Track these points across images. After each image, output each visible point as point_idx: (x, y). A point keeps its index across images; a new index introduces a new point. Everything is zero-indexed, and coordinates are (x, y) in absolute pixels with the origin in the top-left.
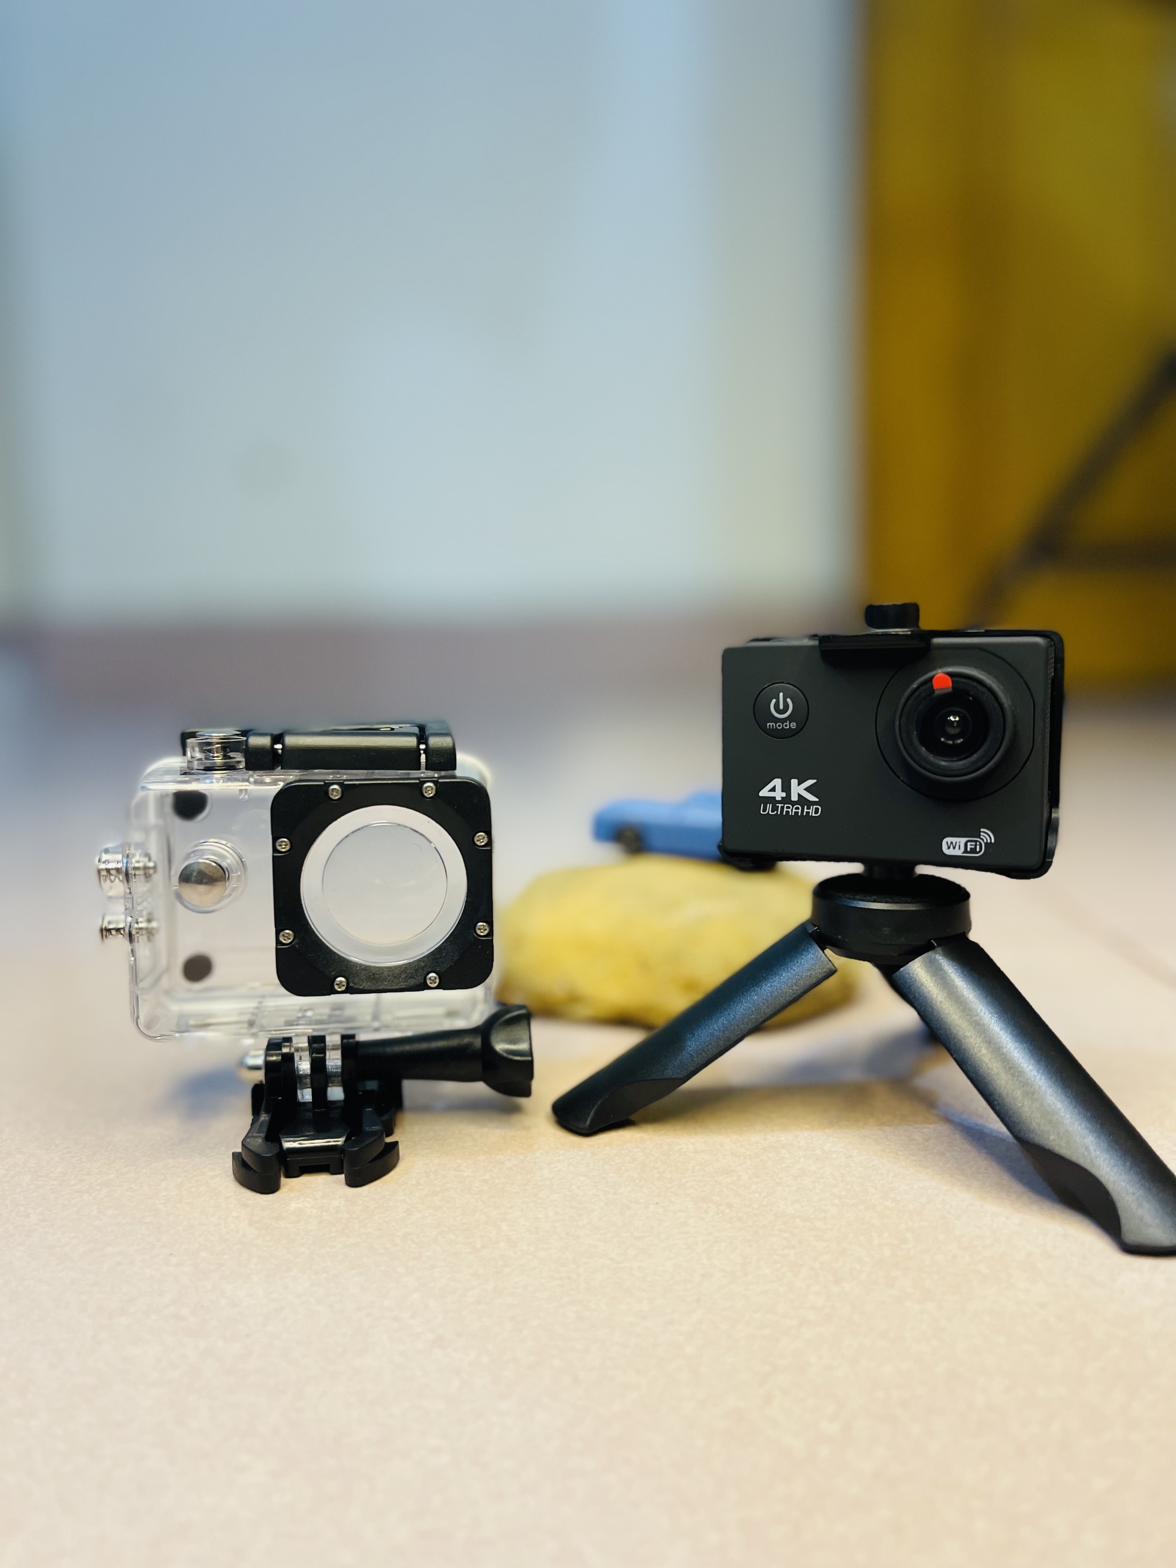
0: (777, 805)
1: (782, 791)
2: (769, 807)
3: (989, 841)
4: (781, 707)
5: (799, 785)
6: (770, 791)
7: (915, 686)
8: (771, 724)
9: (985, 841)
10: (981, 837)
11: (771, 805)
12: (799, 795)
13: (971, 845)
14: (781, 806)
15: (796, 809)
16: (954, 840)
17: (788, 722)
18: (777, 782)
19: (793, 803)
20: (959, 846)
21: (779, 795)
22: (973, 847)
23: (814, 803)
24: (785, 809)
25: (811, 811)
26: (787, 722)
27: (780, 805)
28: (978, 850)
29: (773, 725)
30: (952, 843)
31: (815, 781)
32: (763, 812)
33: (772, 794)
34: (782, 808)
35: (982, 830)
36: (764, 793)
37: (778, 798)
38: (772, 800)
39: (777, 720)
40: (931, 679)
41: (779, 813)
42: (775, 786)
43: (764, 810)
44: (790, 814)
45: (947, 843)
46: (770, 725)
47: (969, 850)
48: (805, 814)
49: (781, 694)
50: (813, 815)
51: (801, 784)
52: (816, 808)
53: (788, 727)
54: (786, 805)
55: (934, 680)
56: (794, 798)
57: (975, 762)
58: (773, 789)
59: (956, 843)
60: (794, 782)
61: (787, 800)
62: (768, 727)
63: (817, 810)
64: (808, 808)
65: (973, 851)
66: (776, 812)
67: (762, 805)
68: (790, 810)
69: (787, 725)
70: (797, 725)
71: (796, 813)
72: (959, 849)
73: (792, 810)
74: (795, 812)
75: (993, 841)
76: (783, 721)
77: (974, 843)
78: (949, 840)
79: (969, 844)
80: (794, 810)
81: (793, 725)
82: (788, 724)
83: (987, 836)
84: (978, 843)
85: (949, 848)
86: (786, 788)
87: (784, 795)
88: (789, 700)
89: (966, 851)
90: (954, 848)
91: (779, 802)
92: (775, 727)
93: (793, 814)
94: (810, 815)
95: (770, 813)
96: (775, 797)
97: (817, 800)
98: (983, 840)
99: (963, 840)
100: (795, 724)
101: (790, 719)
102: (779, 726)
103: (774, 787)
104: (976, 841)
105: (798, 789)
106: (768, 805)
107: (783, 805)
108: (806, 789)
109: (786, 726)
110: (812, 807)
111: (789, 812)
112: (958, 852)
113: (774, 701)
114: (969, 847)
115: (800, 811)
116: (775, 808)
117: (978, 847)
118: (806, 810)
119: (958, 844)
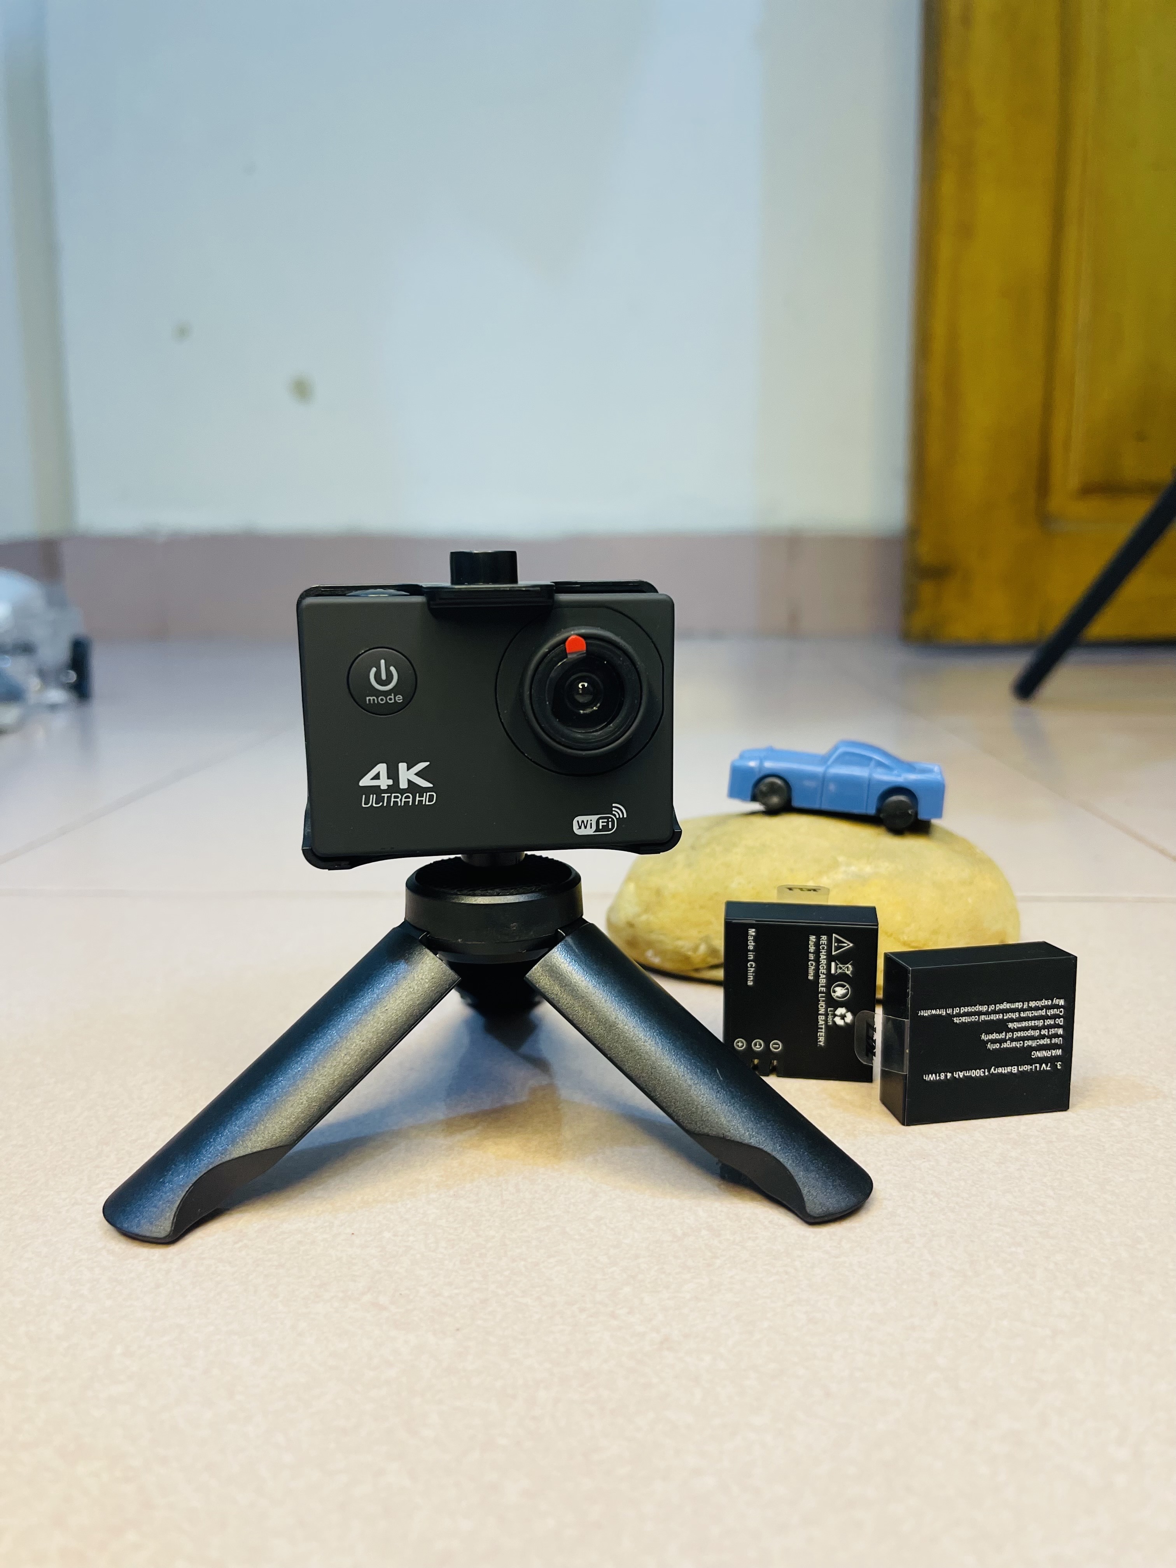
0: (383, 795)
1: (388, 778)
2: (373, 798)
3: (621, 816)
4: (384, 677)
7: (545, 649)
8: (371, 698)
9: (618, 817)
10: (614, 812)
11: (375, 796)
12: (409, 781)
13: (602, 822)
14: (388, 796)
15: (405, 798)
16: (585, 818)
17: (393, 694)
18: (382, 768)
19: (402, 792)
20: (591, 824)
21: (384, 783)
22: (605, 824)
23: (427, 790)
24: (393, 800)
25: (424, 799)
26: (391, 695)
27: (386, 795)
28: (610, 827)
29: (374, 700)
30: (583, 822)
31: (428, 763)
32: (365, 804)
33: (375, 783)
34: (389, 798)
35: (614, 805)
36: (366, 782)
37: (384, 787)
38: (376, 790)
39: (378, 693)
40: (564, 641)
41: (385, 805)
42: (379, 772)
43: (367, 803)
44: (399, 805)
45: (578, 821)
46: (369, 700)
47: (601, 827)
48: (417, 803)
49: (383, 662)
50: (427, 803)
51: (410, 769)
52: (429, 795)
53: (393, 701)
54: (393, 795)
55: (567, 643)
56: (403, 785)
57: (613, 732)
58: (377, 777)
59: (587, 821)
60: (402, 766)
61: (394, 788)
62: (368, 702)
63: (431, 797)
64: (421, 796)
65: (606, 828)
66: (381, 804)
67: (364, 796)
68: (398, 800)
69: (391, 699)
70: (403, 699)
71: (407, 803)
72: (591, 828)
73: (401, 800)
74: (405, 802)
75: (625, 816)
76: (386, 694)
77: (606, 820)
78: (580, 818)
79: (601, 821)
80: (403, 800)
81: (399, 699)
82: (392, 697)
83: (619, 811)
84: (610, 820)
85: (580, 828)
86: (393, 774)
87: (390, 782)
88: (392, 668)
89: (597, 830)
90: (586, 827)
91: (385, 791)
92: (376, 702)
93: (403, 804)
94: (424, 803)
95: (374, 805)
96: (379, 786)
97: (431, 785)
98: (615, 815)
99: (595, 818)
100: (401, 698)
101: (394, 691)
102: (382, 700)
103: (378, 774)
104: (608, 818)
105: (407, 775)
106: (371, 796)
107: (389, 795)
108: (417, 774)
109: (390, 699)
110: (425, 794)
111: (397, 802)
112: (590, 831)
113: (374, 670)
114: (601, 824)
115: (411, 800)
116: (379, 799)
117: (610, 823)
118: (417, 799)
119: (589, 822)
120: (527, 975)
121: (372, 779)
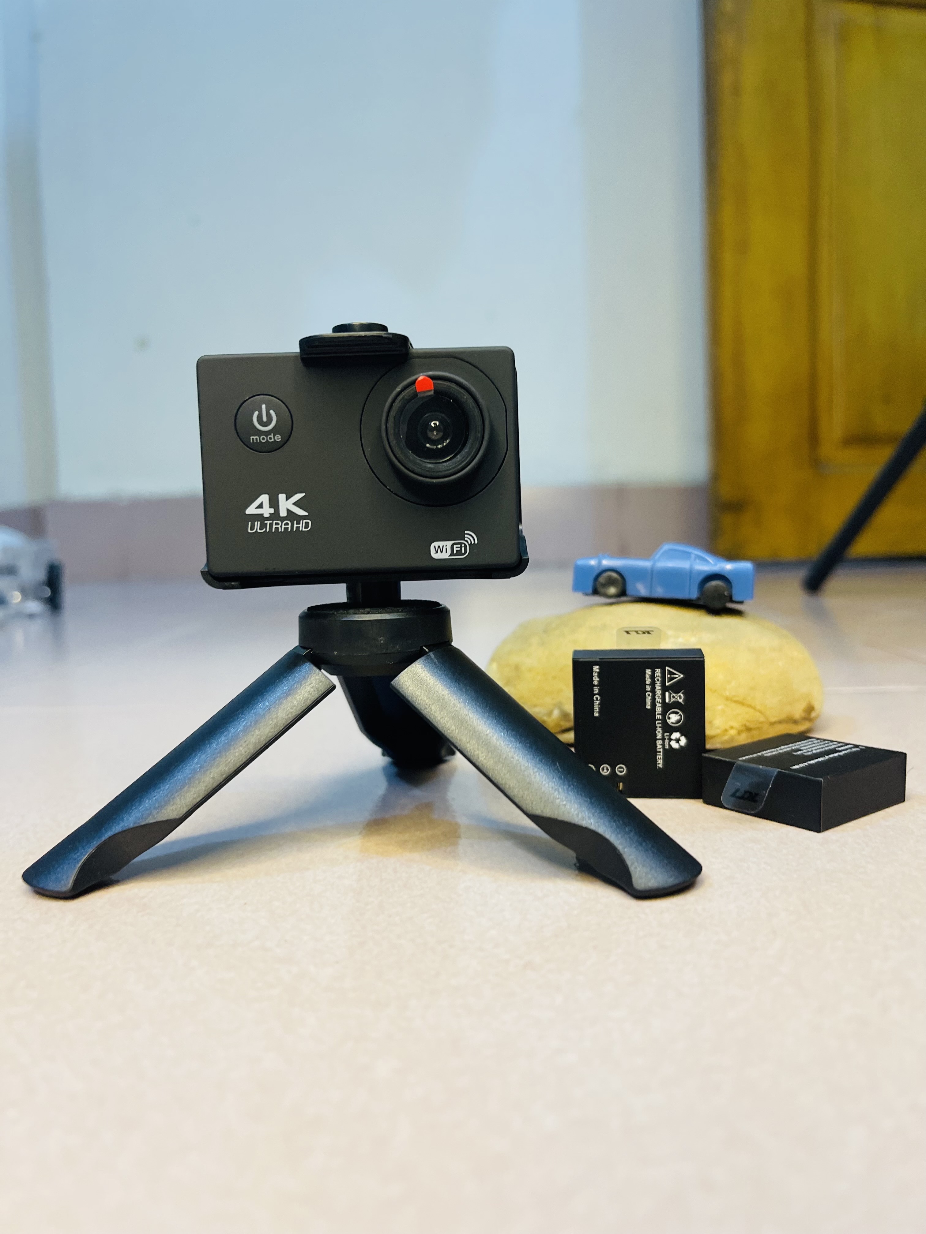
0: (266, 522)
1: (270, 507)
2: (257, 525)
3: (473, 542)
4: (265, 419)
5: (287, 499)
6: (257, 508)
7: (398, 389)
8: (255, 438)
9: (469, 543)
10: (466, 539)
11: (259, 523)
12: (288, 510)
13: (456, 547)
14: (270, 523)
15: (285, 525)
16: (441, 544)
17: (272, 434)
18: (264, 498)
19: (283, 519)
20: (446, 549)
21: (267, 511)
22: (459, 549)
23: (303, 517)
24: (274, 526)
25: (301, 525)
26: (271, 435)
27: (268, 522)
28: (463, 552)
29: (256, 439)
30: (439, 547)
31: (303, 495)
32: (251, 530)
33: (259, 511)
34: (271, 525)
35: (466, 532)
36: (251, 510)
37: (266, 515)
38: (260, 517)
39: (260, 433)
40: (414, 382)
41: (268, 530)
42: (262, 502)
43: (252, 529)
44: (280, 530)
45: (435, 547)
46: (253, 439)
47: (455, 552)
48: (295, 529)
49: (264, 406)
50: (304, 530)
51: (289, 499)
52: (306, 522)
53: (273, 440)
54: (275, 522)
55: (416, 383)
56: (283, 513)
57: (460, 462)
58: (260, 506)
59: (443, 546)
60: (282, 497)
61: (275, 516)
62: (252, 441)
63: (307, 524)
64: (298, 523)
65: (459, 553)
66: (264, 529)
67: (250, 523)
68: (279, 526)
69: (272, 438)
70: (281, 438)
71: (286, 529)
72: (446, 552)
73: (281, 526)
74: (284, 528)
75: (476, 542)
76: (267, 433)
77: (459, 546)
78: (436, 544)
79: (455, 546)
80: (283, 526)
81: (278, 438)
82: (272, 436)
83: (471, 537)
84: (463, 545)
85: (437, 552)
86: (274, 503)
87: (272, 511)
88: (272, 412)
89: (453, 556)
90: (442, 552)
91: (267, 519)
92: (258, 441)
93: (283, 530)
94: (301, 529)
95: (259, 531)
96: (263, 514)
97: (306, 514)
98: (467, 542)
99: (449, 543)
100: (280, 437)
101: (274, 431)
102: (263, 439)
103: (262, 504)
104: (461, 544)
105: (286, 504)
106: (256, 523)
107: (271, 522)
108: (294, 504)
109: (270, 438)
110: (301, 521)
111: (278, 528)
112: (447, 558)
113: (256, 413)
114: (455, 549)
115: (289, 526)
116: (263, 526)
117: (463, 549)
118: (295, 525)
119: (445, 548)
120: (392, 683)
121: (256, 508)
